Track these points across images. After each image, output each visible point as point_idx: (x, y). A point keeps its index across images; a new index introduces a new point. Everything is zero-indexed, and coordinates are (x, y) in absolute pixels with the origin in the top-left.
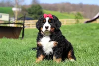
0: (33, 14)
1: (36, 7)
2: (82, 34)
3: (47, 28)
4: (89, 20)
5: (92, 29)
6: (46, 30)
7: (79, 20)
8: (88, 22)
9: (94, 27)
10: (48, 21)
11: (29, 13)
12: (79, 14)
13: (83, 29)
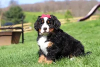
0: (12, 17)
1: (15, 10)
2: (81, 33)
3: (45, 29)
4: (82, 18)
5: (91, 27)
6: (45, 32)
7: (69, 19)
8: (81, 20)
9: (93, 25)
10: (47, 22)
11: (8, 17)
12: (69, 13)
13: (80, 28)
